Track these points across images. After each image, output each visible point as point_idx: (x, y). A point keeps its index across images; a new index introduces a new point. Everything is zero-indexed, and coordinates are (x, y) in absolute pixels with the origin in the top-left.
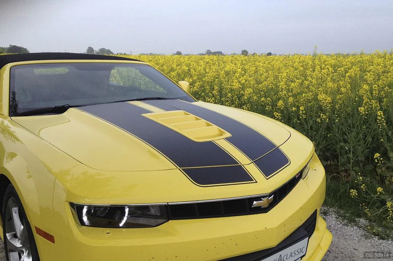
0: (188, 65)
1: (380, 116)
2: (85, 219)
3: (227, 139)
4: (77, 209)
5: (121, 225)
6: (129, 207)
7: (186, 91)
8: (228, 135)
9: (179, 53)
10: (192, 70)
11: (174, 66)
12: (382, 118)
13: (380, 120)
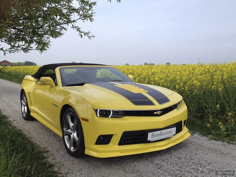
0: (133, 70)
1: (220, 90)
2: (98, 114)
3: (147, 93)
4: (96, 111)
5: (110, 117)
6: (113, 111)
7: (131, 79)
8: (147, 92)
9: (127, 64)
10: (135, 72)
11: (125, 70)
12: (221, 91)
13: (220, 92)
